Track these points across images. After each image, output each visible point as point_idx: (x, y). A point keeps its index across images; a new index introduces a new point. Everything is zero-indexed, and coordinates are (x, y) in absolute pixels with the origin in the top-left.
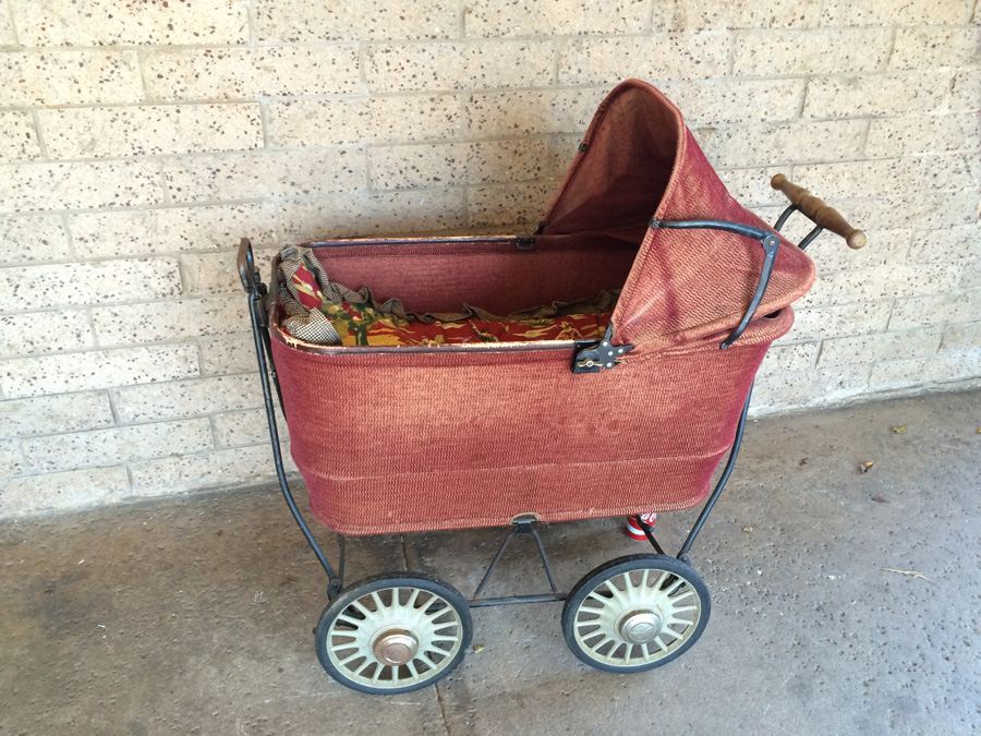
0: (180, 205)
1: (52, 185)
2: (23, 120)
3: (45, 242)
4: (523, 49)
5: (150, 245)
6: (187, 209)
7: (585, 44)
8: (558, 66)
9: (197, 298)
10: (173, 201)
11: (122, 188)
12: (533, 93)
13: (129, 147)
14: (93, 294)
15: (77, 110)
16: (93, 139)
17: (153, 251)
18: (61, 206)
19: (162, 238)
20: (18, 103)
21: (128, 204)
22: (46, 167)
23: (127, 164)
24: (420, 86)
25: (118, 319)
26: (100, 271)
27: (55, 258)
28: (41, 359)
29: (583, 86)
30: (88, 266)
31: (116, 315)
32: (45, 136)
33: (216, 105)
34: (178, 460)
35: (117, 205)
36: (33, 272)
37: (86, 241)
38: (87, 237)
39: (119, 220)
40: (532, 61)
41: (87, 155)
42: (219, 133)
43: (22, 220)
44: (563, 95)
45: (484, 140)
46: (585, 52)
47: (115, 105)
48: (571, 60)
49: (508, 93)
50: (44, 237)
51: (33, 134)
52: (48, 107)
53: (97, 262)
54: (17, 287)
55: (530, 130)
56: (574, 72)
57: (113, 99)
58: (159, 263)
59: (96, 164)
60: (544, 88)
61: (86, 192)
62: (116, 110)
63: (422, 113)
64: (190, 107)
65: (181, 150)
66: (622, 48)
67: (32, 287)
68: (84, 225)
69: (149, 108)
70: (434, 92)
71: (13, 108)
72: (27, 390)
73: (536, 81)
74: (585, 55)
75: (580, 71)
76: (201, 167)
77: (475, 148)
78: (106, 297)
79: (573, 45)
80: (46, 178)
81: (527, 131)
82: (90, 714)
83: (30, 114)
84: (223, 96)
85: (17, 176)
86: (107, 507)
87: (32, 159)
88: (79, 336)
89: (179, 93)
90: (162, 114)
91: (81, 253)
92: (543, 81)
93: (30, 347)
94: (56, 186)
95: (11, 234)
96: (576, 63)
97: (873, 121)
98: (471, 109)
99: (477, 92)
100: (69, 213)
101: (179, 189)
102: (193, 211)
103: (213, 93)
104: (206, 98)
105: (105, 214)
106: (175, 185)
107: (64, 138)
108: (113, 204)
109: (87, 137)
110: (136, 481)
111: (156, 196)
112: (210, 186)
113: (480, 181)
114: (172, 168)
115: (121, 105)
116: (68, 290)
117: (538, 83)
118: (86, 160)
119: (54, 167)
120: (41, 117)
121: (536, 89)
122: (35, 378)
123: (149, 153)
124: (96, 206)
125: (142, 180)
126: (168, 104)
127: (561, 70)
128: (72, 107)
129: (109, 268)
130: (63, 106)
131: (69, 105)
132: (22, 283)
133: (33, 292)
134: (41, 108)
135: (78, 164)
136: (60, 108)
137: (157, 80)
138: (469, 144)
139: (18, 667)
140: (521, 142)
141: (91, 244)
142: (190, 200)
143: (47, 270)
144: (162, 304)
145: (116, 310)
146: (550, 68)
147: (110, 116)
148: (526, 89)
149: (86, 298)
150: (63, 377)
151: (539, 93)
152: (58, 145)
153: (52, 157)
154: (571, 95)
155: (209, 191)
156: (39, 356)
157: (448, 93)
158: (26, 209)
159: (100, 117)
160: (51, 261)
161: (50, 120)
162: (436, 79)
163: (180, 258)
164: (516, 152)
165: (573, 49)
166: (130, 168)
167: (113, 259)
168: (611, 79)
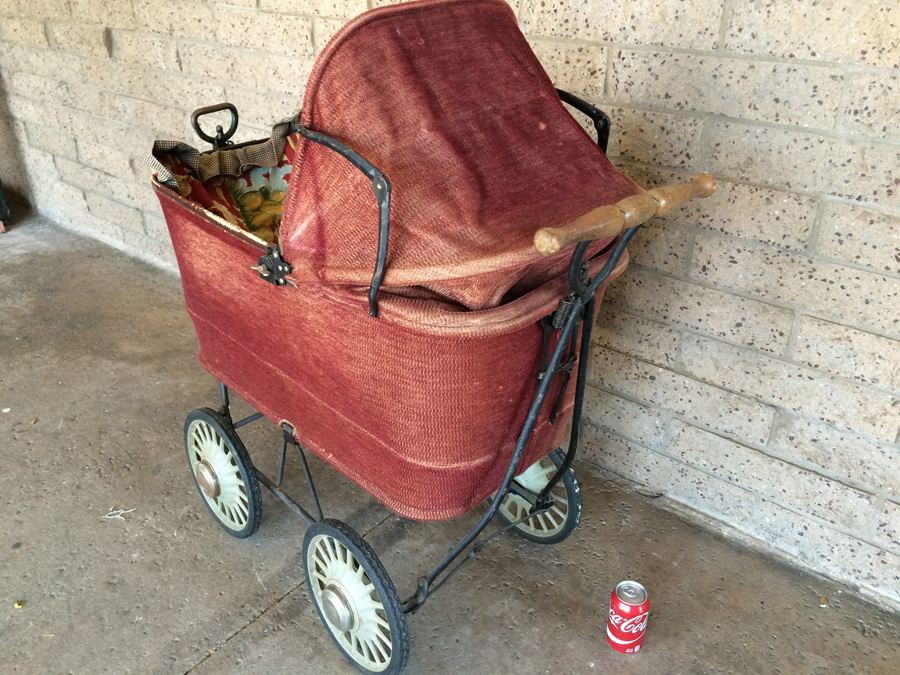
2: (306, 25)
8: (726, 26)
12: (692, 57)
15: (334, 21)
20: (306, 11)
24: (570, 33)
29: (761, 58)
32: (316, 39)
44: (730, 67)
45: (629, 106)
48: (744, 19)
49: (663, 54)
51: (309, 37)
52: (321, 17)
55: (683, 104)
56: (746, 36)
60: (708, 54)
63: (567, 62)
70: (583, 41)
71: (304, 14)
73: (696, 44)
74: (764, 16)
75: (754, 36)
77: (616, 113)
81: (679, 104)
83: (310, 21)
92: (706, 44)
96: (751, 25)
98: (619, 68)
99: (627, 48)
113: (618, 154)
117: (698, 46)
120: (316, 24)
121: (698, 53)
127: (729, 32)
130: (328, 18)
131: (329, 18)
134: (316, 17)
136: (326, 19)
138: (611, 108)
140: (669, 116)
146: (715, 27)
148: (684, 51)
151: (699, 59)
154: (741, 66)
157: (596, 44)
161: (320, 27)
162: (588, 26)
168: (802, 54)
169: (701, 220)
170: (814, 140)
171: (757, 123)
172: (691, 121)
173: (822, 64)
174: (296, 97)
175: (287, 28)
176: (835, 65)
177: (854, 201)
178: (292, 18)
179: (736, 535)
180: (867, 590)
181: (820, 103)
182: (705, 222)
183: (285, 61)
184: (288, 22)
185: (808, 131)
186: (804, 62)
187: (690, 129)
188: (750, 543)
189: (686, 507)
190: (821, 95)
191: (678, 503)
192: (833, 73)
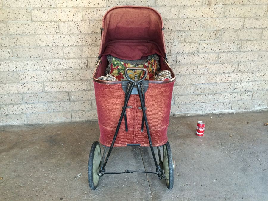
0: (88, 46)
1: (61, 40)
2: (56, 24)
3: (58, 54)
4: (170, 9)
5: (81, 55)
6: (89, 47)
7: (186, 8)
8: (179, 14)
9: (90, 69)
10: (87, 45)
11: (76, 41)
12: (173, 20)
13: (78, 32)
14: (67, 67)
15: (67, 22)
16: (70, 29)
17: (81, 57)
18: (62, 45)
19: (84, 54)
20: (55, 20)
21: (77, 45)
22: (60, 35)
23: (77, 35)
25: (72, 74)
26: (69, 61)
27: (60, 58)
28: (55, 82)
29: (185, 19)
30: (67, 60)
31: (72, 72)
32: (60, 28)
33: (98, 22)
34: (83, 112)
35: (74, 45)
36: (55, 61)
37: (67, 54)
38: (67, 53)
39: (75, 49)
40: (173, 12)
41: (69, 33)
42: (98, 29)
43: (53, 48)
44: (180, 21)
46: (186, 10)
47: (76, 21)
48: (182, 12)
50: (58, 52)
51: (58, 27)
52: (62, 21)
53: (69, 59)
54: (51, 64)
55: (172, 29)
56: (183, 15)
57: (76, 20)
58: (82, 60)
59: (71, 35)
60: (176, 19)
61: (68, 42)
62: (76, 22)
64: (92, 22)
65: (89, 32)
66: (195, 9)
67: (54, 64)
68: (67, 50)
69: (83, 22)
71: (54, 21)
72: (50, 90)
74: (186, 11)
75: (184, 15)
76: (94, 37)
78: (70, 68)
79: (183, 8)
80: (60, 38)
82: (58, 161)
83: (57, 23)
84: (99, 20)
85: (53, 37)
86: (66, 123)
87: (57, 33)
88: (63, 77)
89: (90, 19)
90: (86, 24)
91: (65, 57)
93: (52, 80)
94: (62, 40)
95: (51, 51)
96: (184, 13)
97: (264, 30)
100: (64, 46)
101: (88, 42)
102: (91, 47)
103: (97, 19)
104: (96, 20)
105: (72, 47)
106: (88, 41)
107: (64, 29)
108: (73, 45)
109: (69, 29)
110: (73, 116)
111: (83, 43)
112: (95, 42)
114: (87, 37)
115: (77, 21)
116: (62, 66)
117: (174, 18)
118: (69, 34)
119: (61, 35)
120: (60, 24)
121: (174, 19)
122: (53, 87)
123: (82, 33)
124: (70, 45)
125: (80, 39)
126: (87, 21)
128: (67, 21)
129: (71, 61)
130: (64, 21)
131: (66, 21)
132: (52, 63)
133: (54, 66)
134: (60, 21)
135: (67, 35)
136: (64, 22)
137: (85, 16)
139: (42, 151)
140: (169, 32)
141: (68, 55)
142: (91, 45)
143: (58, 60)
144: (82, 70)
145: (72, 71)
146: (177, 14)
147: (75, 24)
148: (171, 19)
149: (66, 68)
150: (59, 88)
151: (174, 20)
152: (63, 30)
153: (61, 33)
154: (182, 21)
155: (95, 43)
156: (54, 82)
158: (55, 45)
159: (72, 24)
160: (59, 58)
161: (62, 24)
163: (87, 59)
164: (168, 35)
165: (183, 9)
166: (78, 36)
167: (73, 58)
168: (193, 17)
169: (178, 52)
170: (196, 32)
171: (186, 31)
172: (174, 32)
173: (196, 18)
174: (50, 46)
175: (47, 26)
176: (198, 18)
177: (204, 41)
178: (49, 22)
179: (191, 114)
180: (214, 112)
181: (197, 25)
182: (179, 52)
183: (45, 36)
184: (47, 24)
185: (195, 31)
186: (193, 18)
187: (174, 34)
188: (193, 115)
189: (180, 114)
190: (196, 24)
191: (178, 114)
192: (198, 20)
